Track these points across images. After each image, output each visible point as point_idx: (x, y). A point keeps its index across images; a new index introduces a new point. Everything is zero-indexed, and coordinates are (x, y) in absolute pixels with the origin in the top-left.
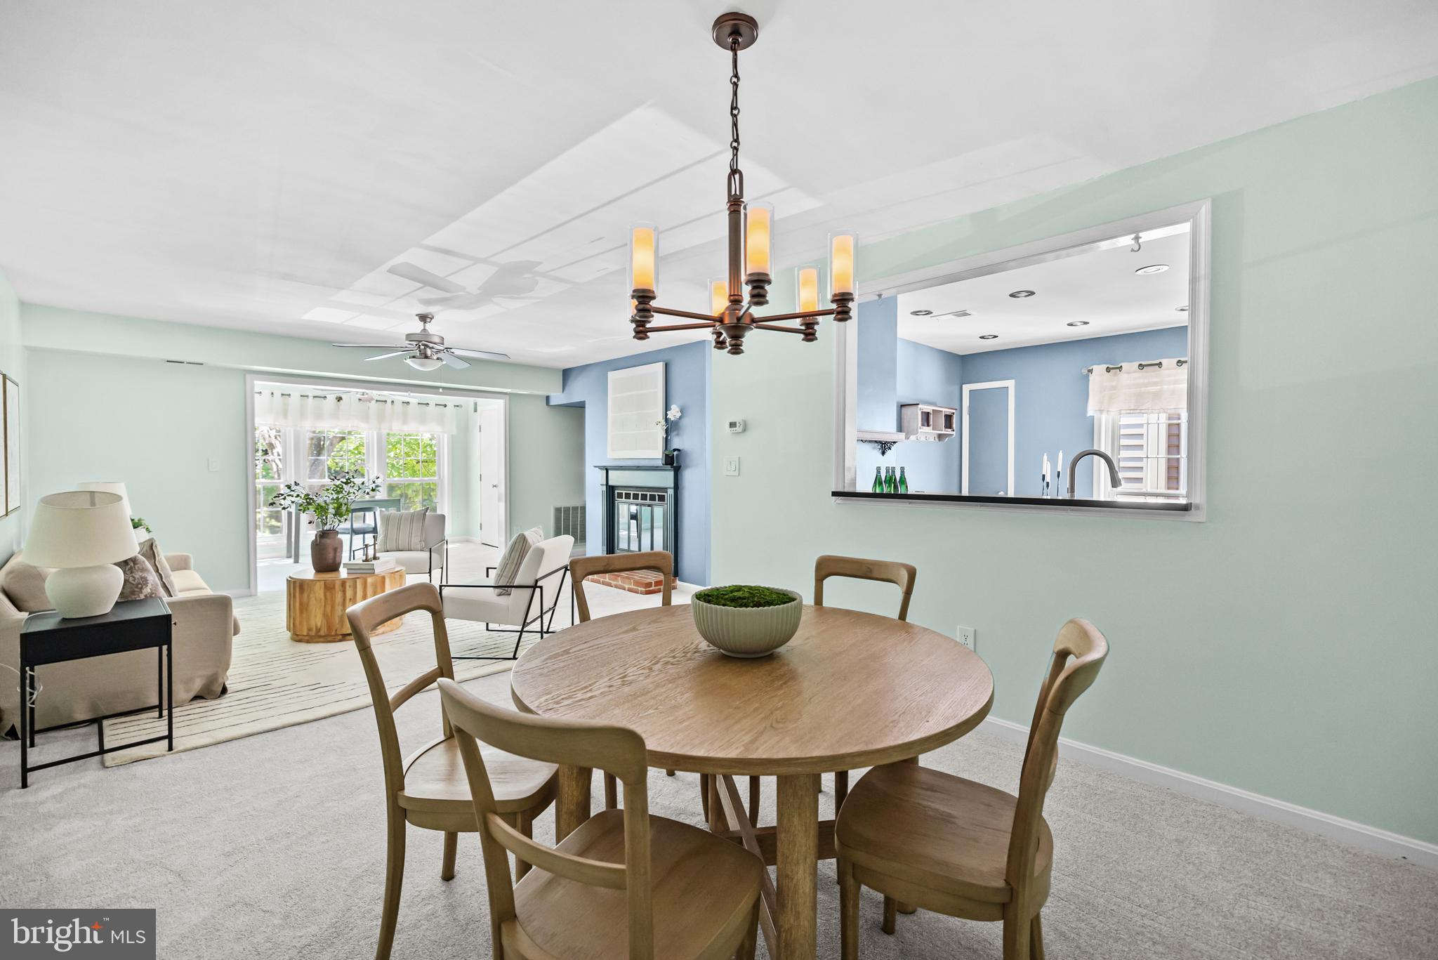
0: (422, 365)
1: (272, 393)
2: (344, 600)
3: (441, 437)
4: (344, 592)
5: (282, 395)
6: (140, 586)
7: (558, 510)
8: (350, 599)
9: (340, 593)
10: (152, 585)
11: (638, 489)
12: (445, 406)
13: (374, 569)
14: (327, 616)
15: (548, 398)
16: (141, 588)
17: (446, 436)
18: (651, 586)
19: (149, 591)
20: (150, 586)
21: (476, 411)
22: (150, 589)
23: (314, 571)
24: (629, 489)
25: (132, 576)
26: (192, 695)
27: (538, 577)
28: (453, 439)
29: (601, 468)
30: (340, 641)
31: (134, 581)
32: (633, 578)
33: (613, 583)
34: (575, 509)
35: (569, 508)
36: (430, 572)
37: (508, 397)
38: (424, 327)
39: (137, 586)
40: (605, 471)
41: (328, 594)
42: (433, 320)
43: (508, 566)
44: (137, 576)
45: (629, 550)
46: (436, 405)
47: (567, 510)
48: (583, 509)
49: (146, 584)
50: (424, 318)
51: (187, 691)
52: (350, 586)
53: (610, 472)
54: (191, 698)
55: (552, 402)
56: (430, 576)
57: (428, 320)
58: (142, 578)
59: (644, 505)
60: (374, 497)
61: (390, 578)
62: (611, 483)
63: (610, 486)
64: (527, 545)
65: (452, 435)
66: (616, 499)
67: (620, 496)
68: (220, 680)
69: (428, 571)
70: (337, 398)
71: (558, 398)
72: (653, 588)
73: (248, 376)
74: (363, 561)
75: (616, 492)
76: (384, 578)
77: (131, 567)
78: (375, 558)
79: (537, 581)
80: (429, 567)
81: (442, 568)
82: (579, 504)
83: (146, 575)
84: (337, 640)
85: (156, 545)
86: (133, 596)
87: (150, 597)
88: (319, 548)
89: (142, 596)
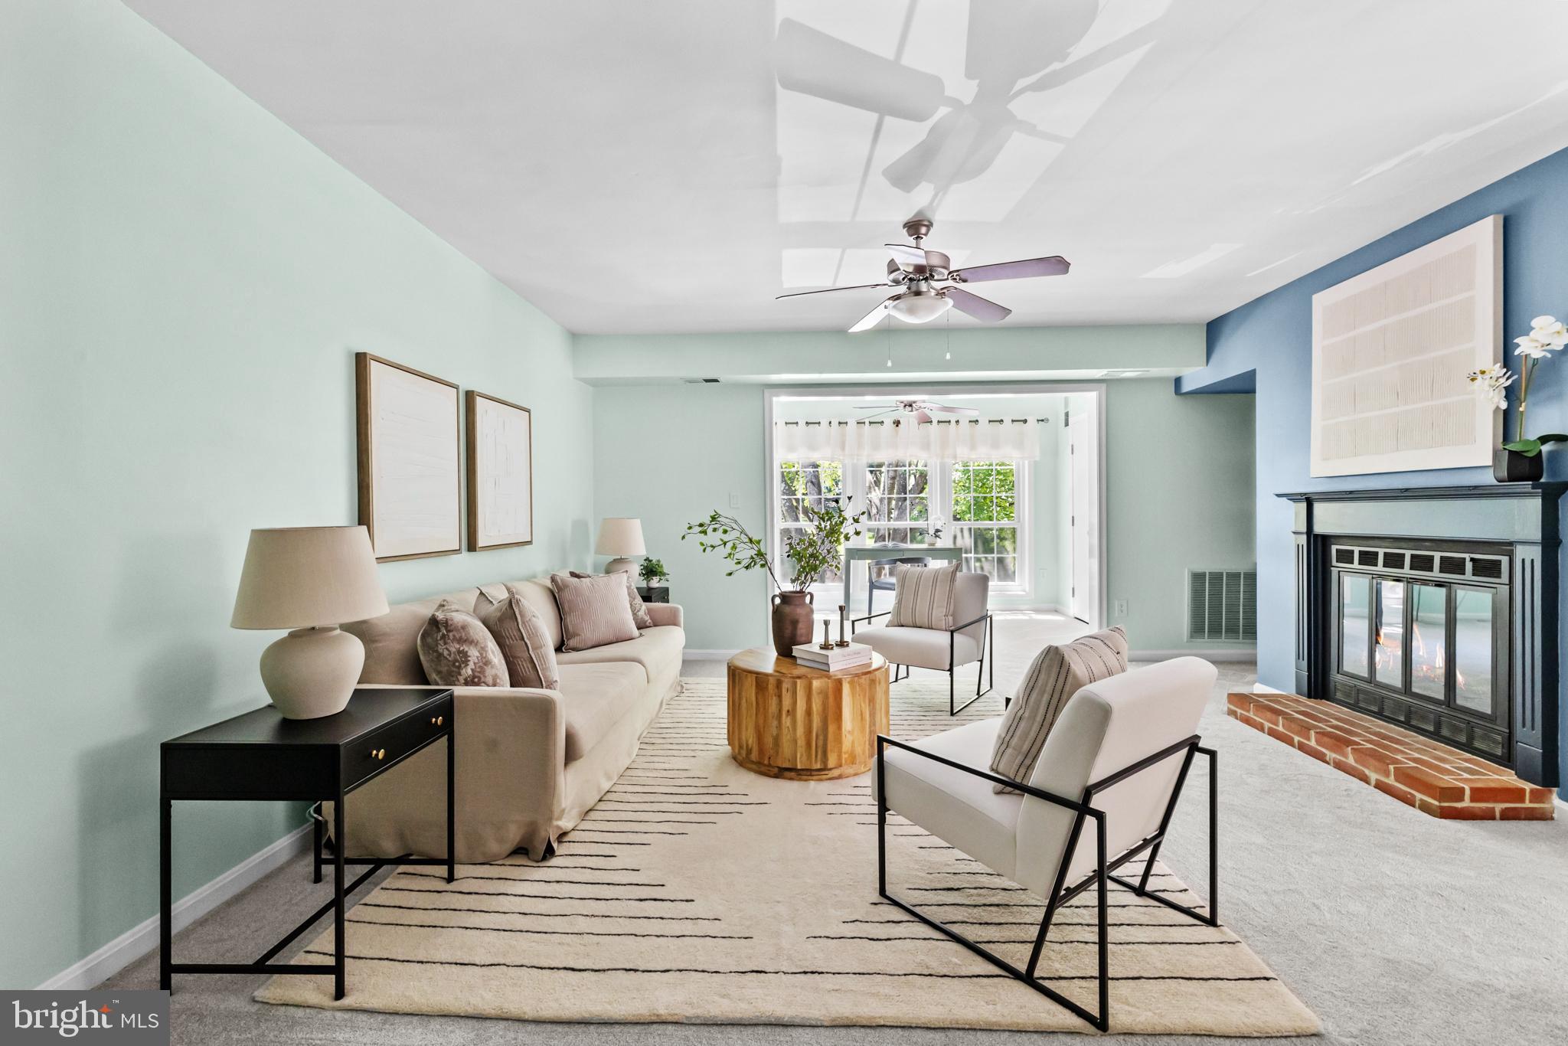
0: (911, 311)
1: (830, 423)
2: (780, 711)
3: (1021, 463)
4: (780, 696)
5: (840, 423)
6: (457, 664)
7: (1198, 578)
8: (788, 711)
9: (774, 698)
10: (475, 663)
11: (1403, 544)
12: (1025, 421)
13: (828, 664)
14: (759, 731)
15: (1178, 381)
16: (459, 667)
17: (1026, 462)
18: (1461, 799)
19: (470, 672)
20: (471, 665)
21: (1067, 424)
22: (472, 670)
24: (1371, 542)
25: (447, 649)
26: (509, 847)
27: (1095, 777)
28: (1036, 467)
29: (1294, 498)
30: (776, 776)
31: (450, 655)
32: (1395, 761)
33: (1330, 755)
34: (1234, 577)
35: (1222, 574)
36: (951, 670)
37: (1104, 386)
39: (454, 664)
40: (1304, 505)
41: (760, 697)
42: (932, 230)
43: (1023, 724)
44: (453, 650)
45: (1371, 678)
46: (1013, 421)
47: (1216, 577)
48: (1251, 578)
49: (466, 662)
50: (915, 229)
51: (501, 840)
53: (1318, 507)
54: (508, 852)
55: (1186, 387)
56: (952, 675)
57: (923, 230)
58: (459, 652)
59: (1425, 582)
60: (933, 544)
61: (851, 683)
62: (1319, 528)
63: (1316, 536)
64: (1070, 679)
65: (1035, 462)
66: (1334, 563)
67: (1345, 557)
68: (543, 834)
69: (948, 667)
70: (894, 423)
71: (1199, 375)
72: (1466, 803)
73: (767, 392)
74: (821, 648)
75: (1334, 548)
76: (839, 682)
77: (444, 635)
78: (842, 644)
79: (1088, 792)
80: (948, 662)
81: (981, 661)
82: (1240, 567)
83: (466, 649)
84: (772, 774)
85: (518, 602)
86: (451, 677)
87: (471, 682)
88: (777, 614)
89: (461, 679)
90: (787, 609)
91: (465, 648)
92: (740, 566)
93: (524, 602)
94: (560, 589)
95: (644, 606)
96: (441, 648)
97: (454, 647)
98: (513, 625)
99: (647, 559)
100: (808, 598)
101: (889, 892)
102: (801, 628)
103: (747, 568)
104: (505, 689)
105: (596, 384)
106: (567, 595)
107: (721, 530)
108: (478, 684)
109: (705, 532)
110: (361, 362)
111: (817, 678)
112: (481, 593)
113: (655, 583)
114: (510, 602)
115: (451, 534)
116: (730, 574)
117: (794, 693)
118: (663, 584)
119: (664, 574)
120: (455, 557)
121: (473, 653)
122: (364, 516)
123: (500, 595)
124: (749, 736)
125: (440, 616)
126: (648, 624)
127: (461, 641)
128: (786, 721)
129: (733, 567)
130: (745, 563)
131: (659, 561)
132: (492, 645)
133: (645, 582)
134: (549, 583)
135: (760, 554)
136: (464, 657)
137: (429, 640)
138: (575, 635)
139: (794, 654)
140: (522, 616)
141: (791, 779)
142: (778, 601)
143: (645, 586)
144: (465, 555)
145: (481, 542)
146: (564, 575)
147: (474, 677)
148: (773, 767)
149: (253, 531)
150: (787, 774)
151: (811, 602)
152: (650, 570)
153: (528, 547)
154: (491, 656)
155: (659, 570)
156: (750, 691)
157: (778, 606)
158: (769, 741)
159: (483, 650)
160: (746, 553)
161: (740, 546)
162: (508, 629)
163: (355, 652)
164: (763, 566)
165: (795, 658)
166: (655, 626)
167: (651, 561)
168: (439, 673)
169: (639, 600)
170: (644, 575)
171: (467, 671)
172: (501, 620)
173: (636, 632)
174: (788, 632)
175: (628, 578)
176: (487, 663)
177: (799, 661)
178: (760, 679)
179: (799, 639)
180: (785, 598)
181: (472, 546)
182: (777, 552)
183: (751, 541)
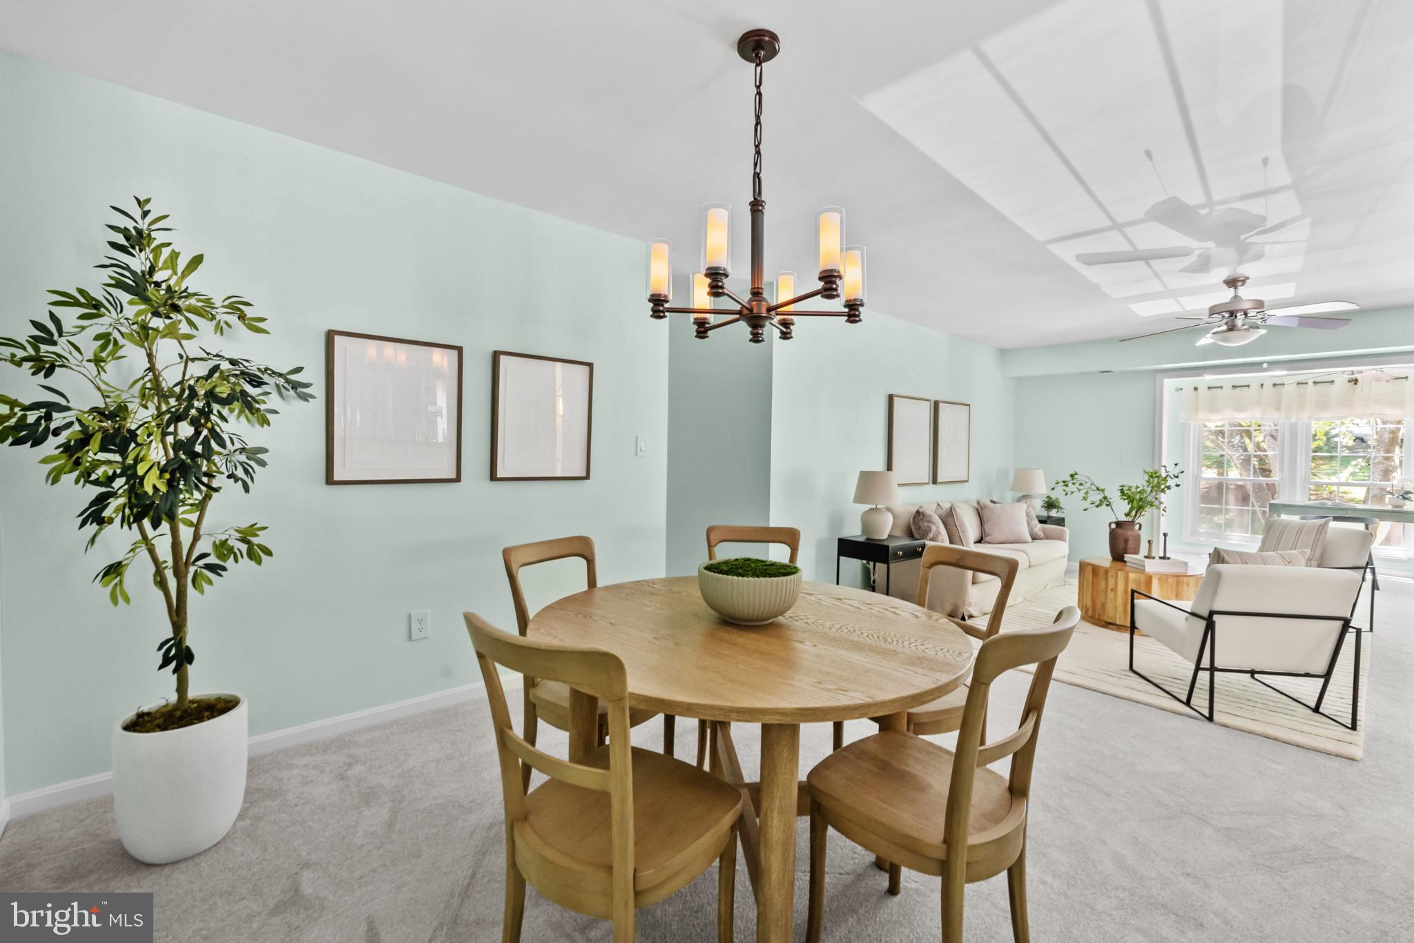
2: (1107, 588)
4: (1107, 580)
8: (1112, 589)
13: (1144, 566)
16: (928, 533)
20: (933, 533)
22: (933, 535)
23: (1110, 558)
25: (923, 525)
30: (1103, 627)
31: (924, 527)
38: (1235, 292)
39: (926, 531)
49: (931, 531)
50: (1232, 283)
52: (1112, 576)
58: (928, 526)
60: (1400, 507)
70: (1350, 381)
73: (1158, 376)
74: (1145, 558)
77: (922, 519)
78: (1165, 558)
79: (1212, 614)
85: (954, 509)
86: (924, 536)
87: (932, 540)
88: (1113, 536)
89: (928, 538)
90: (1120, 531)
91: (930, 525)
92: (1093, 505)
93: (957, 509)
94: (982, 509)
95: (1040, 526)
96: (920, 524)
97: (926, 524)
98: (952, 519)
99: (1048, 497)
100: (1137, 527)
101: (1135, 668)
102: (1131, 545)
103: (1097, 506)
104: (947, 544)
105: (1019, 380)
106: (985, 513)
107: (1078, 483)
108: (935, 541)
109: (1067, 486)
110: (891, 398)
111: (1133, 572)
112: (938, 505)
113: (1054, 513)
114: (951, 508)
115: (925, 475)
116: (1086, 510)
117: (1117, 578)
118: (1060, 515)
119: (1061, 508)
120: (926, 486)
121: (934, 528)
122: (889, 467)
123: (947, 506)
124: (1088, 602)
125: (921, 510)
126: (1041, 537)
127: (929, 522)
128: (1111, 595)
129: (1086, 504)
130: (1097, 503)
131: (1057, 499)
132: (942, 526)
133: (1046, 512)
134: (976, 505)
135: (1105, 498)
136: (930, 529)
137: (916, 520)
138: (989, 535)
139: (1125, 559)
140: (957, 516)
141: (1113, 630)
142: (1113, 526)
143: (1046, 515)
144: (931, 485)
145: (939, 480)
146: (986, 501)
147: (934, 538)
148: (1102, 621)
149: (861, 472)
150: (1110, 626)
151: (1140, 529)
152: (1050, 504)
153: (966, 484)
154: (941, 531)
155: (1057, 504)
156: (1089, 575)
157: (1113, 529)
158: (1099, 605)
159: (938, 527)
160: (1097, 497)
161: (1091, 493)
162: (950, 521)
163: (889, 519)
164: (1107, 505)
165: (1125, 562)
166: (1047, 539)
167: (1051, 498)
168: (919, 534)
169: (1036, 521)
170: (1045, 507)
171: (931, 535)
172: (947, 516)
173: (1030, 539)
174: (1121, 545)
175: (1028, 507)
176: (939, 533)
177: (1128, 564)
178: (1095, 569)
179: (1129, 551)
180: (1119, 524)
181: (935, 481)
182: (1114, 495)
183: (1098, 489)
